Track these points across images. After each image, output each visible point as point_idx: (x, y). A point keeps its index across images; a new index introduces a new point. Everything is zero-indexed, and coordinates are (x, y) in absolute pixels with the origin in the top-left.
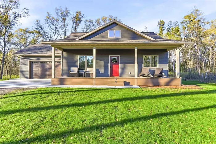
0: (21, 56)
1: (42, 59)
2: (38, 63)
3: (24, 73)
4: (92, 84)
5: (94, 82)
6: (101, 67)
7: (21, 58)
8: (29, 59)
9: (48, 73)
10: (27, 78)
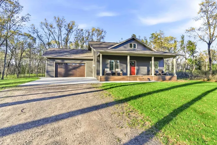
0: (47, 58)
1: (66, 62)
2: (62, 64)
3: (50, 73)
4: (128, 80)
5: (129, 79)
6: (124, 69)
7: (47, 60)
8: (54, 61)
9: (70, 73)
10: (53, 77)
